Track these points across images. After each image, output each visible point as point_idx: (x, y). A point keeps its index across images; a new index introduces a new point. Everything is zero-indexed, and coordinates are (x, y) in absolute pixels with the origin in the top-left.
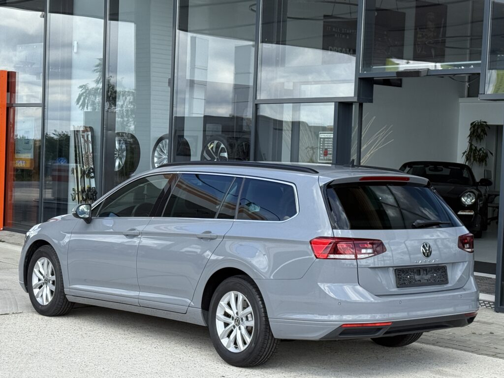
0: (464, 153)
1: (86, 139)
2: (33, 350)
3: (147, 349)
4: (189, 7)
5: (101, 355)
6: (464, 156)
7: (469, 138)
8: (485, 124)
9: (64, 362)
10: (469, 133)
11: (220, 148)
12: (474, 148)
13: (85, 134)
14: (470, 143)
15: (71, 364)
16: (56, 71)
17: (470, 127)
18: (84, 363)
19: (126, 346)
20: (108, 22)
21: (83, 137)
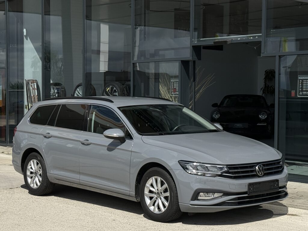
0: (261, 89)
1: (33, 87)
2: (3, 210)
3: (71, 207)
4: (92, 7)
5: (43, 211)
6: (262, 91)
7: (264, 80)
8: (273, 71)
9: (22, 216)
10: (264, 77)
11: (114, 90)
12: (267, 85)
13: (33, 84)
14: (265, 83)
15: (26, 217)
16: (14, 47)
17: (264, 73)
18: (33, 216)
19: (58, 206)
20: (44, 16)
21: (32, 86)
